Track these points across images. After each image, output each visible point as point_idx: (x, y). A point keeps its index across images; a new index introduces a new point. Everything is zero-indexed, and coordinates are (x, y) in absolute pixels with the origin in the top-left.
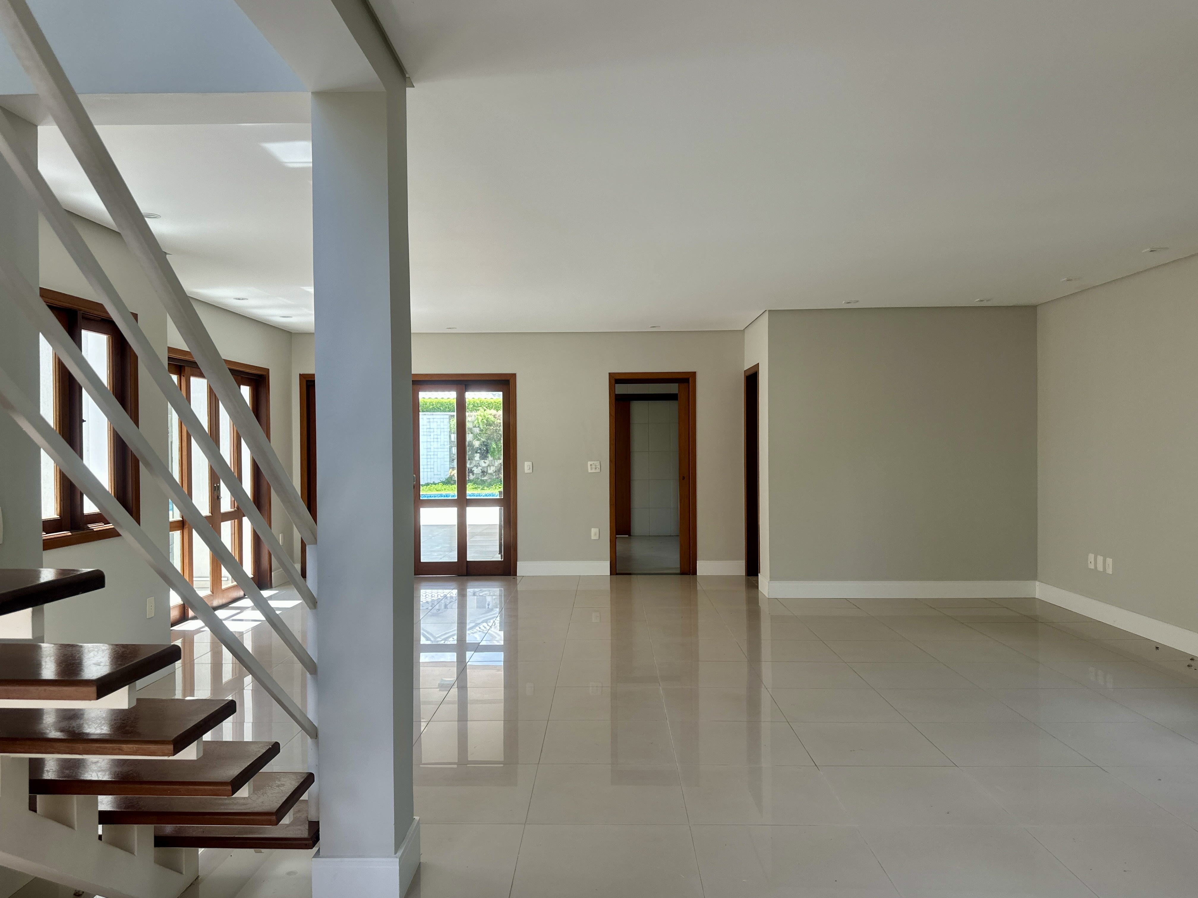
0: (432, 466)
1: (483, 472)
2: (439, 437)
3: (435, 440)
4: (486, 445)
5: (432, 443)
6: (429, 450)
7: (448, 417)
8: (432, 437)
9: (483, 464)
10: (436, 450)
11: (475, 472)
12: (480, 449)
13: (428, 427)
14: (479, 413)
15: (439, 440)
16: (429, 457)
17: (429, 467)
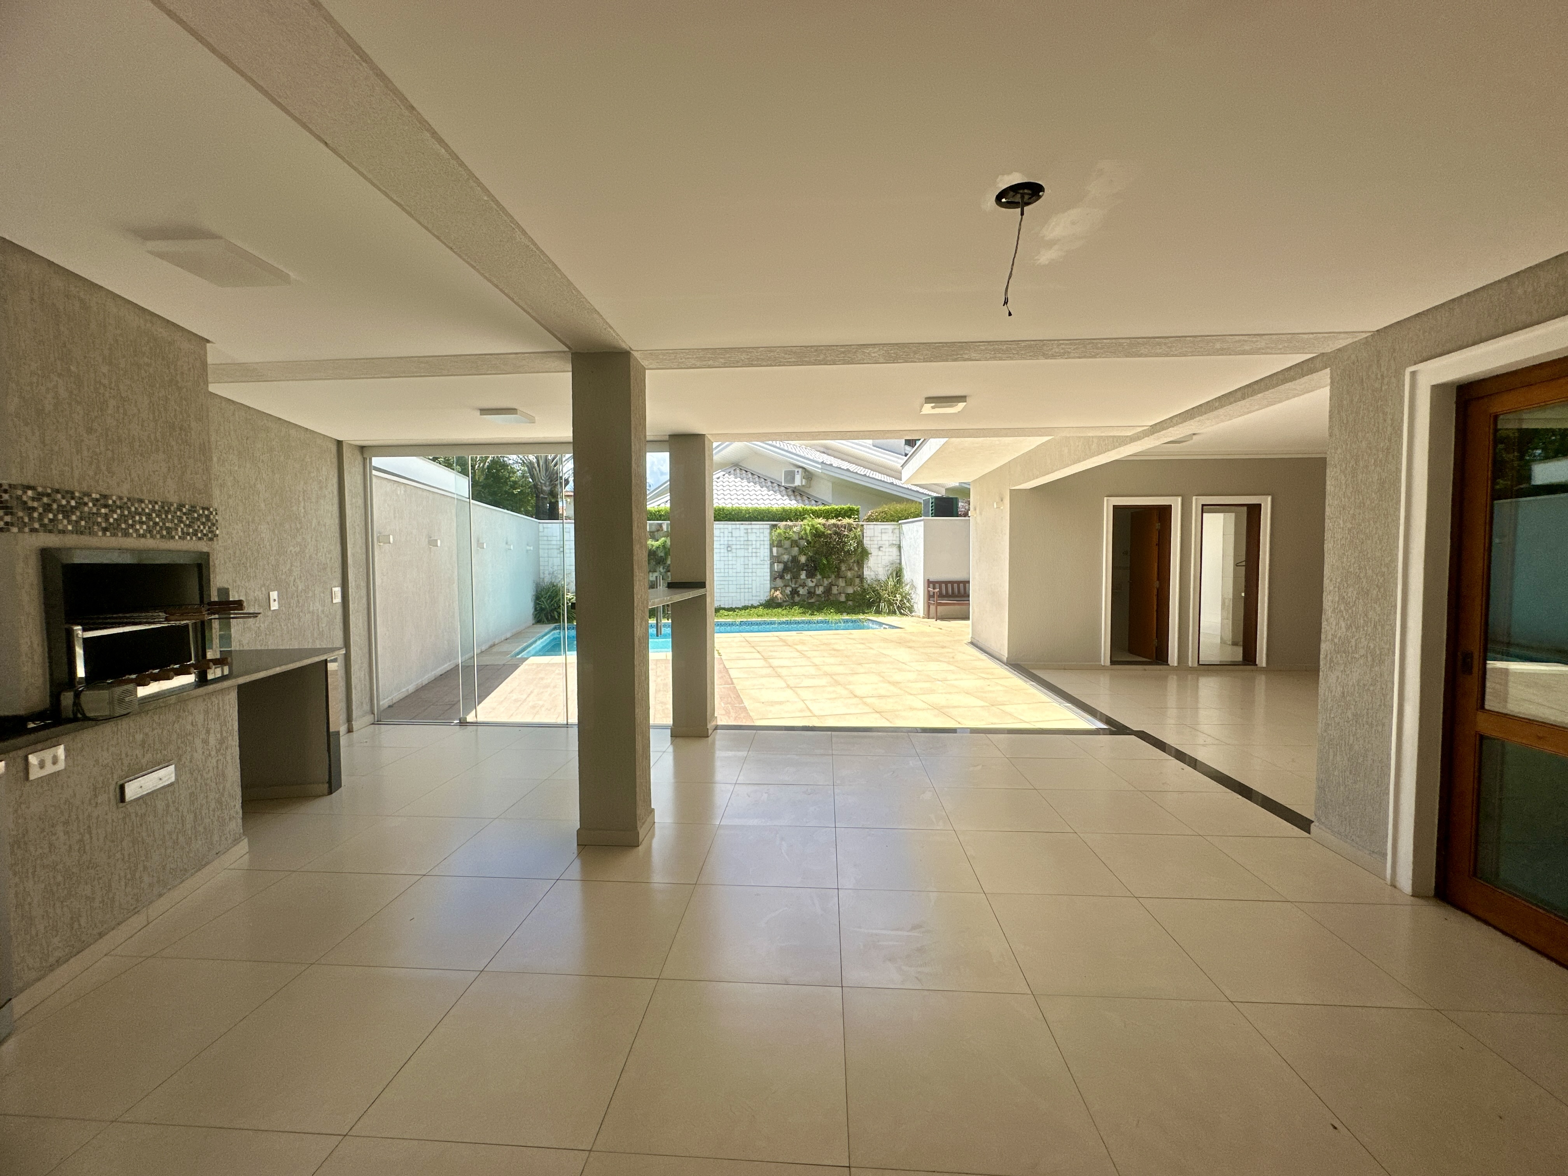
0: (750, 586)
1: (809, 593)
2: (758, 551)
3: (754, 555)
4: (814, 561)
5: (750, 558)
6: (746, 566)
7: (768, 526)
8: (750, 550)
9: (810, 584)
10: (754, 566)
11: (801, 593)
12: (807, 565)
13: (746, 539)
14: (805, 522)
15: (758, 554)
16: (746, 574)
17: (746, 586)
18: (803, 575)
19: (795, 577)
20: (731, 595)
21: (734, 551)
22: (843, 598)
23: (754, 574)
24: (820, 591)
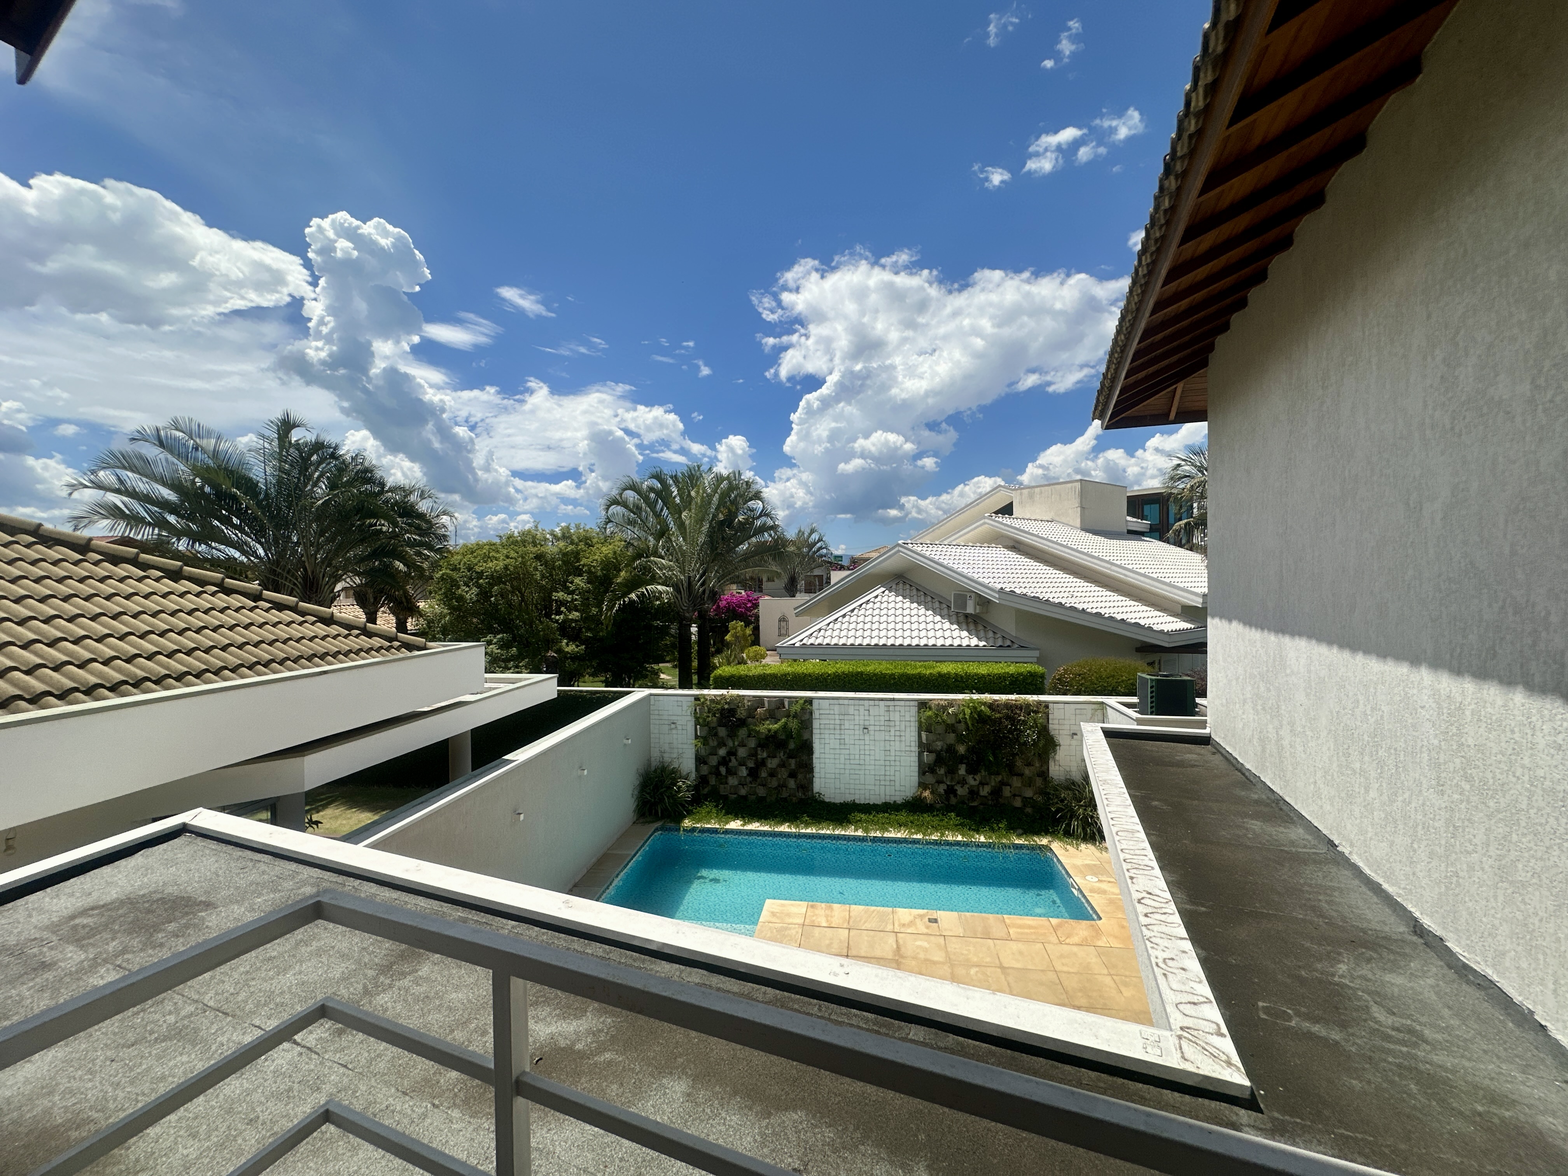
0: (892, 778)
1: (971, 794)
2: (903, 734)
3: (897, 738)
4: (976, 753)
5: (892, 743)
6: (887, 754)
7: (916, 704)
8: (892, 733)
9: (971, 781)
10: (898, 753)
11: (959, 793)
12: (967, 758)
13: (887, 719)
15: (903, 739)
16: (888, 763)
17: (888, 778)
18: (962, 770)
19: (952, 771)
20: (867, 787)
21: (872, 733)
22: (1018, 803)
23: (898, 763)
24: (985, 791)
